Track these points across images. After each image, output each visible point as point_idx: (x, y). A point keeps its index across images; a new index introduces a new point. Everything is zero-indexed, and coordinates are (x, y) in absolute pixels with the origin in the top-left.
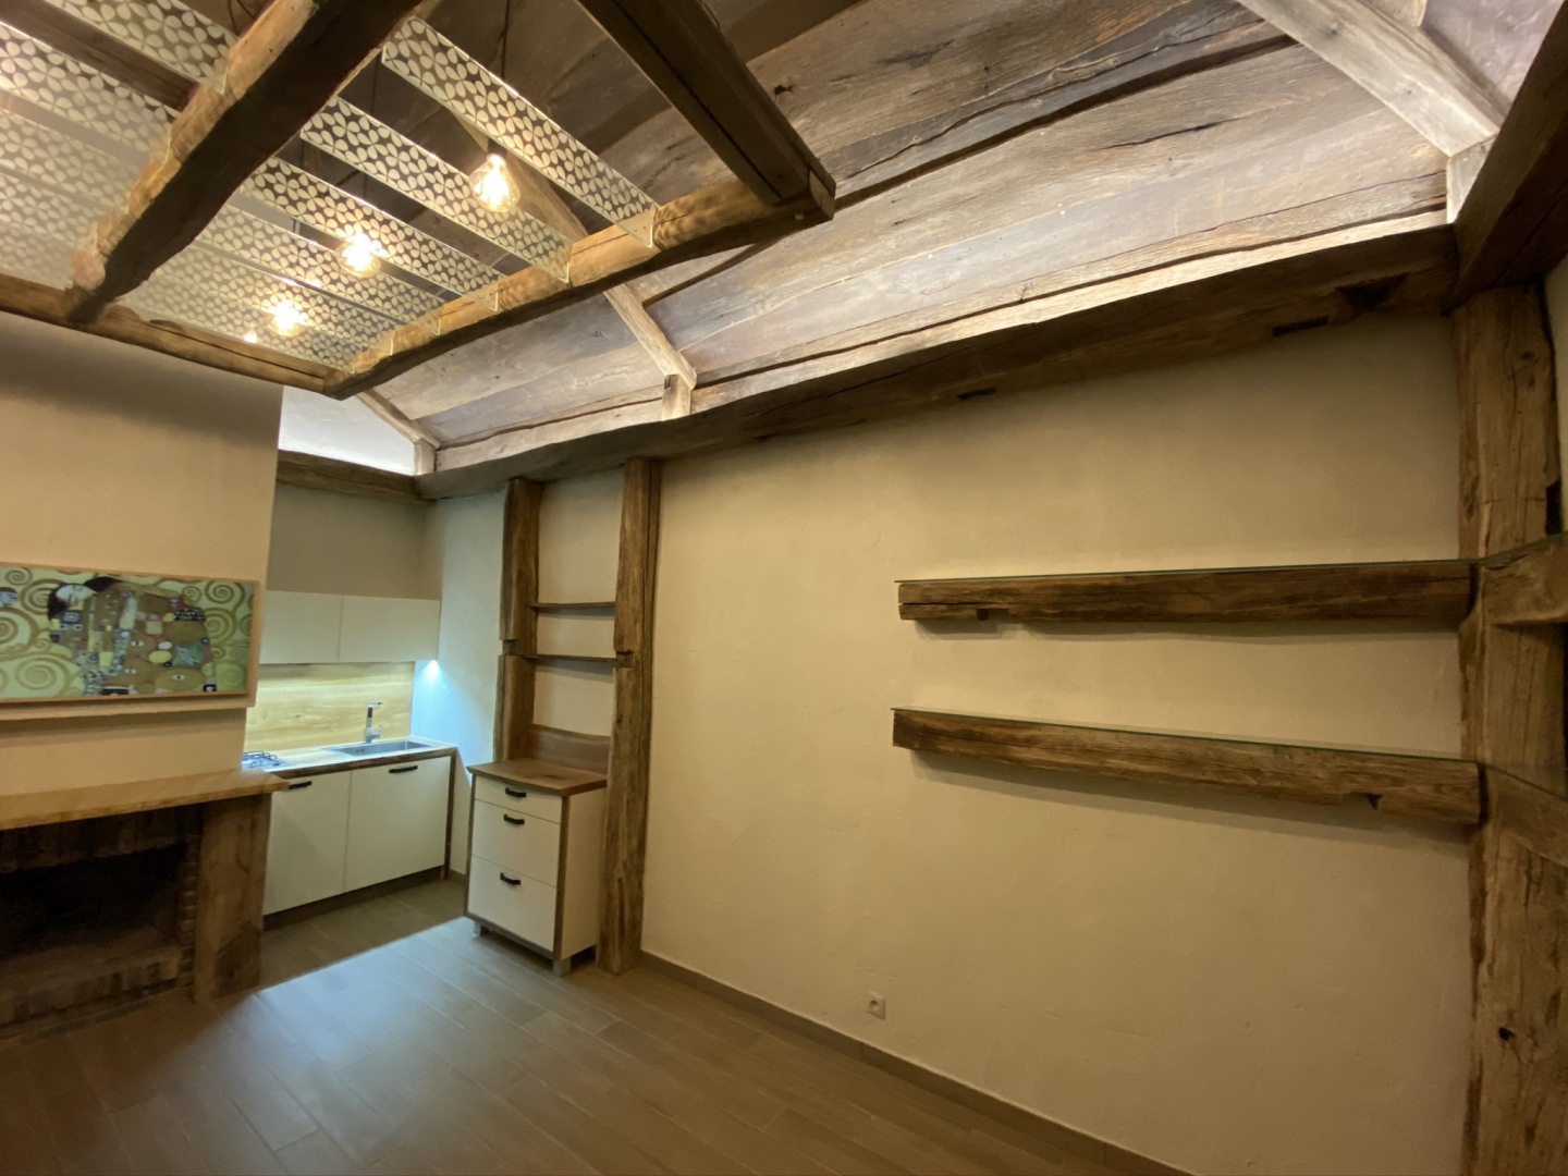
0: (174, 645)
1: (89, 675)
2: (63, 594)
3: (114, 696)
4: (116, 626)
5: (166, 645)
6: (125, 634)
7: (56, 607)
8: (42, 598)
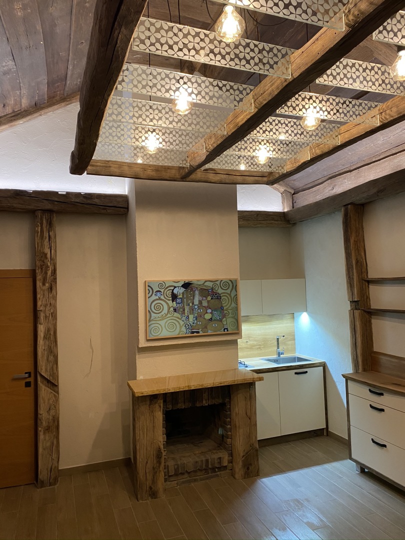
0: (212, 311)
1: (187, 325)
2: (175, 291)
3: (195, 334)
4: (193, 303)
5: (209, 311)
6: (196, 307)
7: (174, 297)
8: (169, 293)
